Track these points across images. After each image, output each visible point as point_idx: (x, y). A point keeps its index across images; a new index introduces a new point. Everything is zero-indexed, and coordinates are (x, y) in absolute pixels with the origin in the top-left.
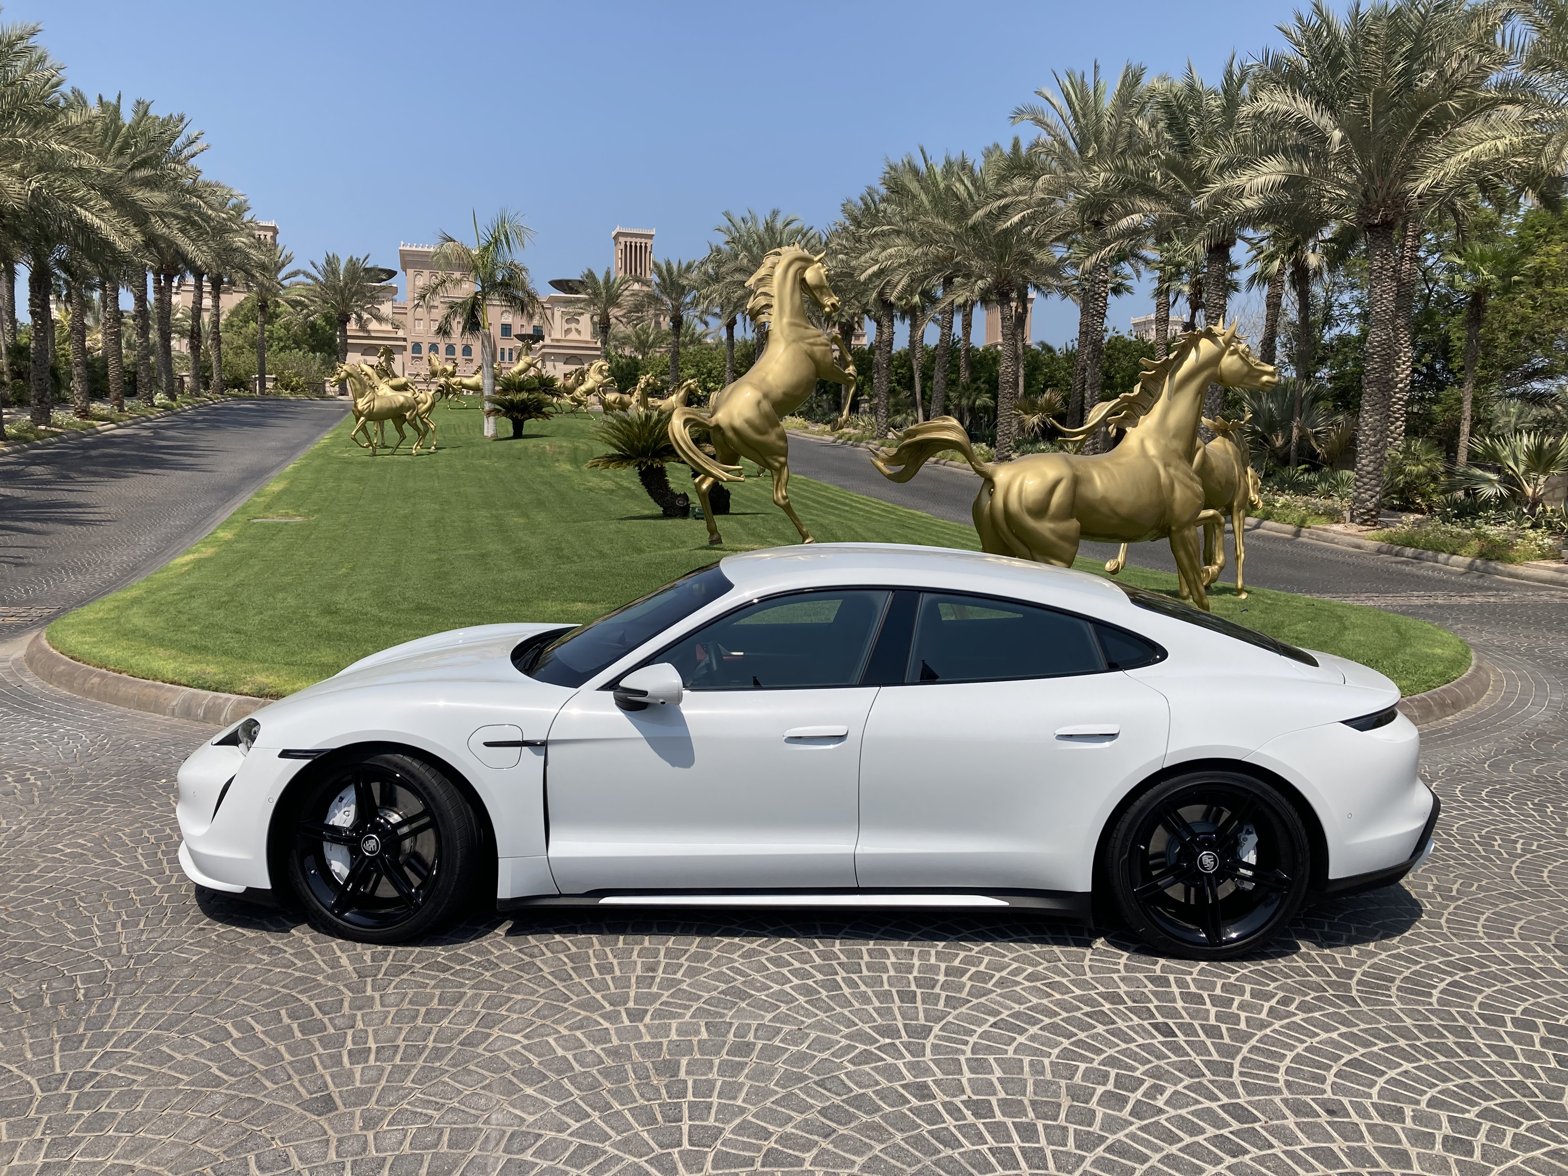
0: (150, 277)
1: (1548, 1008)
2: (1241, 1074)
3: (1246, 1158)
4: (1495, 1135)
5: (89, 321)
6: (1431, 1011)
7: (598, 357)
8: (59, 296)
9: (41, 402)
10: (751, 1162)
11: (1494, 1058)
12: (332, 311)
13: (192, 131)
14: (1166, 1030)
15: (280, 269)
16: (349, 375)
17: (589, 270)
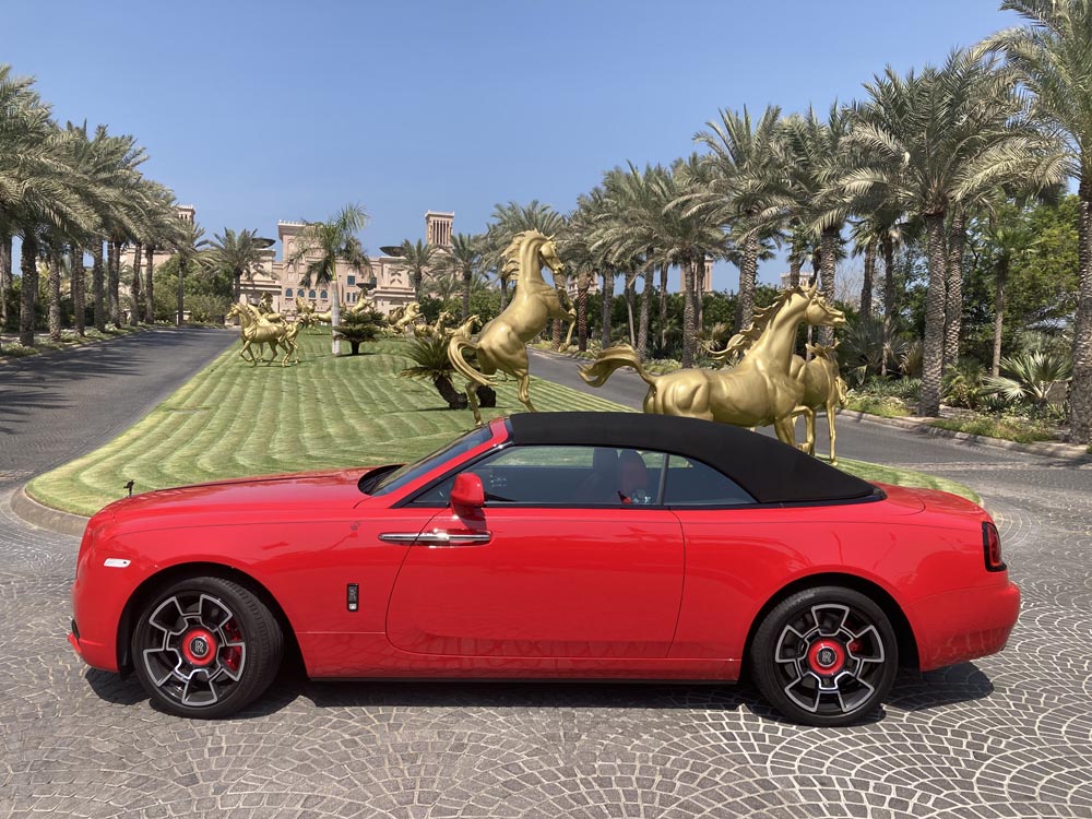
0: (105, 244)
1: (976, 724)
2: (772, 762)
3: (764, 811)
4: (924, 798)
5: (62, 274)
6: (900, 726)
7: (412, 299)
8: (42, 257)
9: (27, 329)
10: (454, 812)
11: (934, 753)
12: (230, 268)
13: (137, 147)
14: (730, 737)
15: (195, 239)
16: (240, 312)
17: (407, 241)
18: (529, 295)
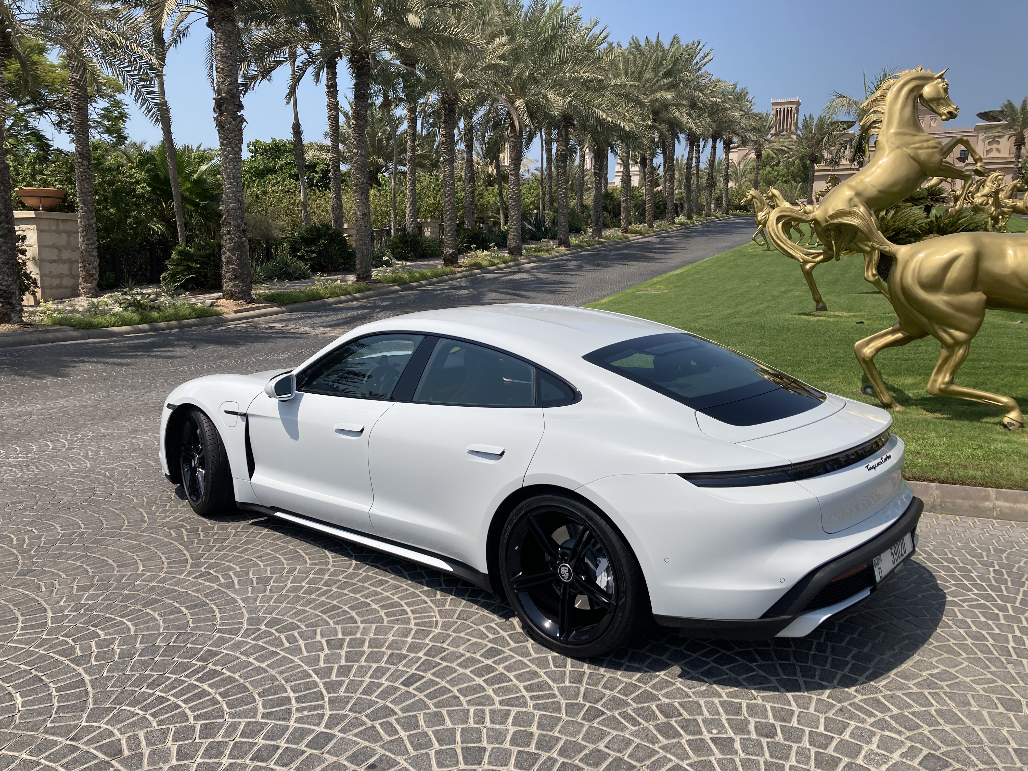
12: (806, 155)
17: (1009, 101)
18: (892, 151)
